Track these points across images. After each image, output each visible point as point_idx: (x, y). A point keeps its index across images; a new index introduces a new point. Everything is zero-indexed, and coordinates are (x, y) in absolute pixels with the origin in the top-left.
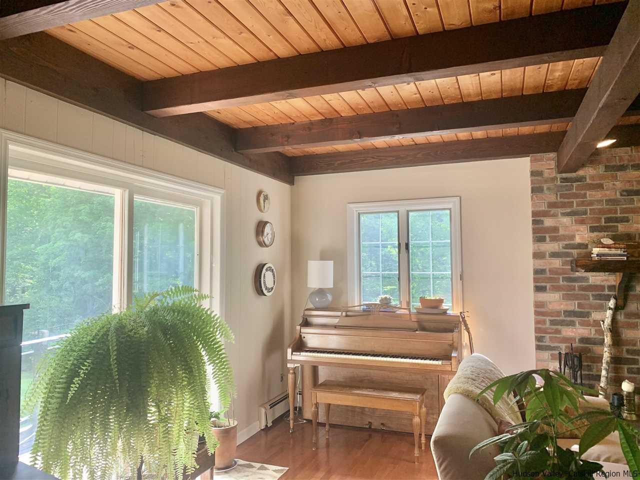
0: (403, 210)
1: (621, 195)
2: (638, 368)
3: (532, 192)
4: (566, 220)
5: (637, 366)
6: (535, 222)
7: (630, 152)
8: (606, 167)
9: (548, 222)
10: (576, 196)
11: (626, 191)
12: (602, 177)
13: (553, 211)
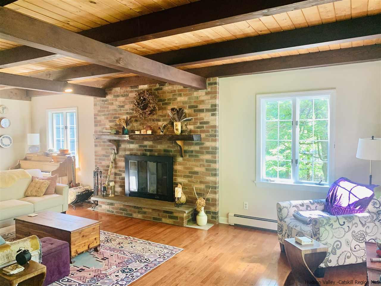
0: (64, 112)
1: (118, 107)
2: (122, 177)
3: (94, 106)
4: (103, 117)
5: (121, 177)
6: (95, 118)
7: (120, 89)
8: (114, 95)
9: (99, 118)
10: (106, 108)
11: (119, 106)
12: (113, 100)
13: (100, 114)
